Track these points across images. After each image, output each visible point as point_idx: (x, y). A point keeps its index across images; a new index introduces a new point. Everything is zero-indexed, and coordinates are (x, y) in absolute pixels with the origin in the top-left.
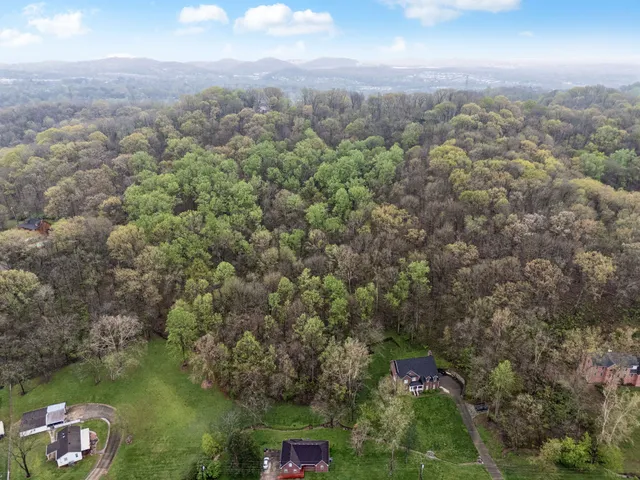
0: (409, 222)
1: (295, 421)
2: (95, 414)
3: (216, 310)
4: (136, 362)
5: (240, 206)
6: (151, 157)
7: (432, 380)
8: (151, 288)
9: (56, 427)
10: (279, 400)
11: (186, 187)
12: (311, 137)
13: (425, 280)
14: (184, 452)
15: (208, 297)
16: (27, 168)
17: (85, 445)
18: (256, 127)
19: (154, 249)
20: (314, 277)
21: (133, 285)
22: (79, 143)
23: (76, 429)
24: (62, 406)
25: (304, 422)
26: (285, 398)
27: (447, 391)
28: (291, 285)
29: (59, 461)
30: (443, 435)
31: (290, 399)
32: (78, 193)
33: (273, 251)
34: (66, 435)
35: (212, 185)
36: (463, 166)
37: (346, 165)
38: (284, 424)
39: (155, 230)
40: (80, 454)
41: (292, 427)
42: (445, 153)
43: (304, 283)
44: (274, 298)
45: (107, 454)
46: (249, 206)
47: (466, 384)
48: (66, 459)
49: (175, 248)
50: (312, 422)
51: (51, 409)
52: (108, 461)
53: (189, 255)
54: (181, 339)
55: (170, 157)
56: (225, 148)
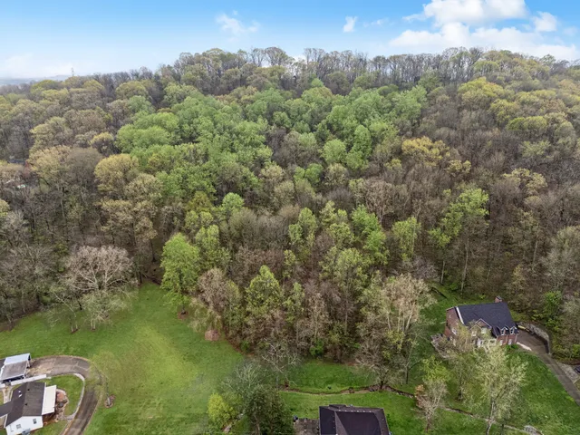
0: (448, 154)
1: (328, 383)
2: (67, 368)
3: (223, 243)
4: (123, 305)
5: (246, 145)
6: (148, 103)
7: (508, 332)
8: (145, 221)
9: (13, 383)
10: (306, 354)
11: (186, 127)
12: (319, 86)
13: (483, 212)
14: (182, 420)
15: (214, 229)
16: (14, 109)
17: (48, 407)
18: (259, 78)
19: (149, 178)
20: (340, 211)
21: (124, 217)
22: (72, 90)
23: (39, 386)
24: (24, 358)
25: (343, 384)
26: (313, 353)
27: (528, 348)
28: (313, 220)
29: (8, 429)
30: (539, 404)
31: (320, 355)
32: (68, 131)
33: (288, 185)
34: (24, 393)
35: (215, 124)
36: (505, 97)
37: (363, 105)
38: (316, 385)
39: (150, 159)
40: (39, 419)
41: (326, 389)
42: (480, 87)
43: (328, 217)
44: (294, 232)
45: (78, 420)
46: (257, 145)
47: (550, 339)
48: (19, 426)
49: (173, 177)
50: (353, 385)
51: (9, 361)
52: (79, 430)
53: (190, 187)
54: (181, 276)
55: (168, 105)
56: (228, 96)
